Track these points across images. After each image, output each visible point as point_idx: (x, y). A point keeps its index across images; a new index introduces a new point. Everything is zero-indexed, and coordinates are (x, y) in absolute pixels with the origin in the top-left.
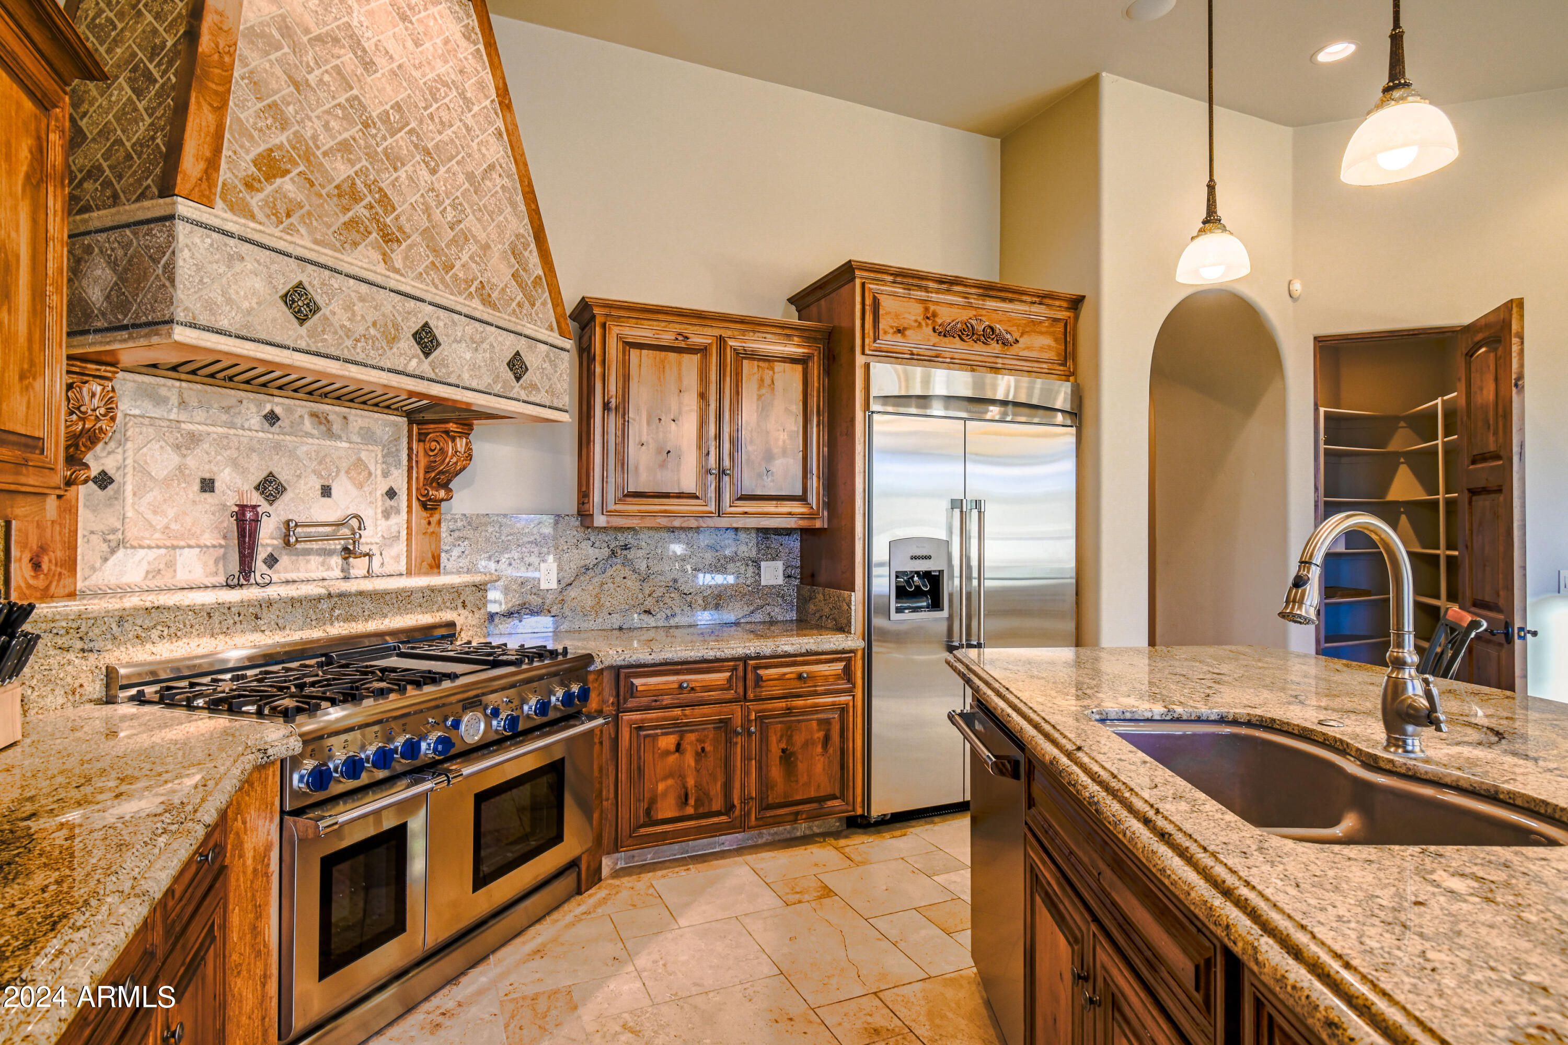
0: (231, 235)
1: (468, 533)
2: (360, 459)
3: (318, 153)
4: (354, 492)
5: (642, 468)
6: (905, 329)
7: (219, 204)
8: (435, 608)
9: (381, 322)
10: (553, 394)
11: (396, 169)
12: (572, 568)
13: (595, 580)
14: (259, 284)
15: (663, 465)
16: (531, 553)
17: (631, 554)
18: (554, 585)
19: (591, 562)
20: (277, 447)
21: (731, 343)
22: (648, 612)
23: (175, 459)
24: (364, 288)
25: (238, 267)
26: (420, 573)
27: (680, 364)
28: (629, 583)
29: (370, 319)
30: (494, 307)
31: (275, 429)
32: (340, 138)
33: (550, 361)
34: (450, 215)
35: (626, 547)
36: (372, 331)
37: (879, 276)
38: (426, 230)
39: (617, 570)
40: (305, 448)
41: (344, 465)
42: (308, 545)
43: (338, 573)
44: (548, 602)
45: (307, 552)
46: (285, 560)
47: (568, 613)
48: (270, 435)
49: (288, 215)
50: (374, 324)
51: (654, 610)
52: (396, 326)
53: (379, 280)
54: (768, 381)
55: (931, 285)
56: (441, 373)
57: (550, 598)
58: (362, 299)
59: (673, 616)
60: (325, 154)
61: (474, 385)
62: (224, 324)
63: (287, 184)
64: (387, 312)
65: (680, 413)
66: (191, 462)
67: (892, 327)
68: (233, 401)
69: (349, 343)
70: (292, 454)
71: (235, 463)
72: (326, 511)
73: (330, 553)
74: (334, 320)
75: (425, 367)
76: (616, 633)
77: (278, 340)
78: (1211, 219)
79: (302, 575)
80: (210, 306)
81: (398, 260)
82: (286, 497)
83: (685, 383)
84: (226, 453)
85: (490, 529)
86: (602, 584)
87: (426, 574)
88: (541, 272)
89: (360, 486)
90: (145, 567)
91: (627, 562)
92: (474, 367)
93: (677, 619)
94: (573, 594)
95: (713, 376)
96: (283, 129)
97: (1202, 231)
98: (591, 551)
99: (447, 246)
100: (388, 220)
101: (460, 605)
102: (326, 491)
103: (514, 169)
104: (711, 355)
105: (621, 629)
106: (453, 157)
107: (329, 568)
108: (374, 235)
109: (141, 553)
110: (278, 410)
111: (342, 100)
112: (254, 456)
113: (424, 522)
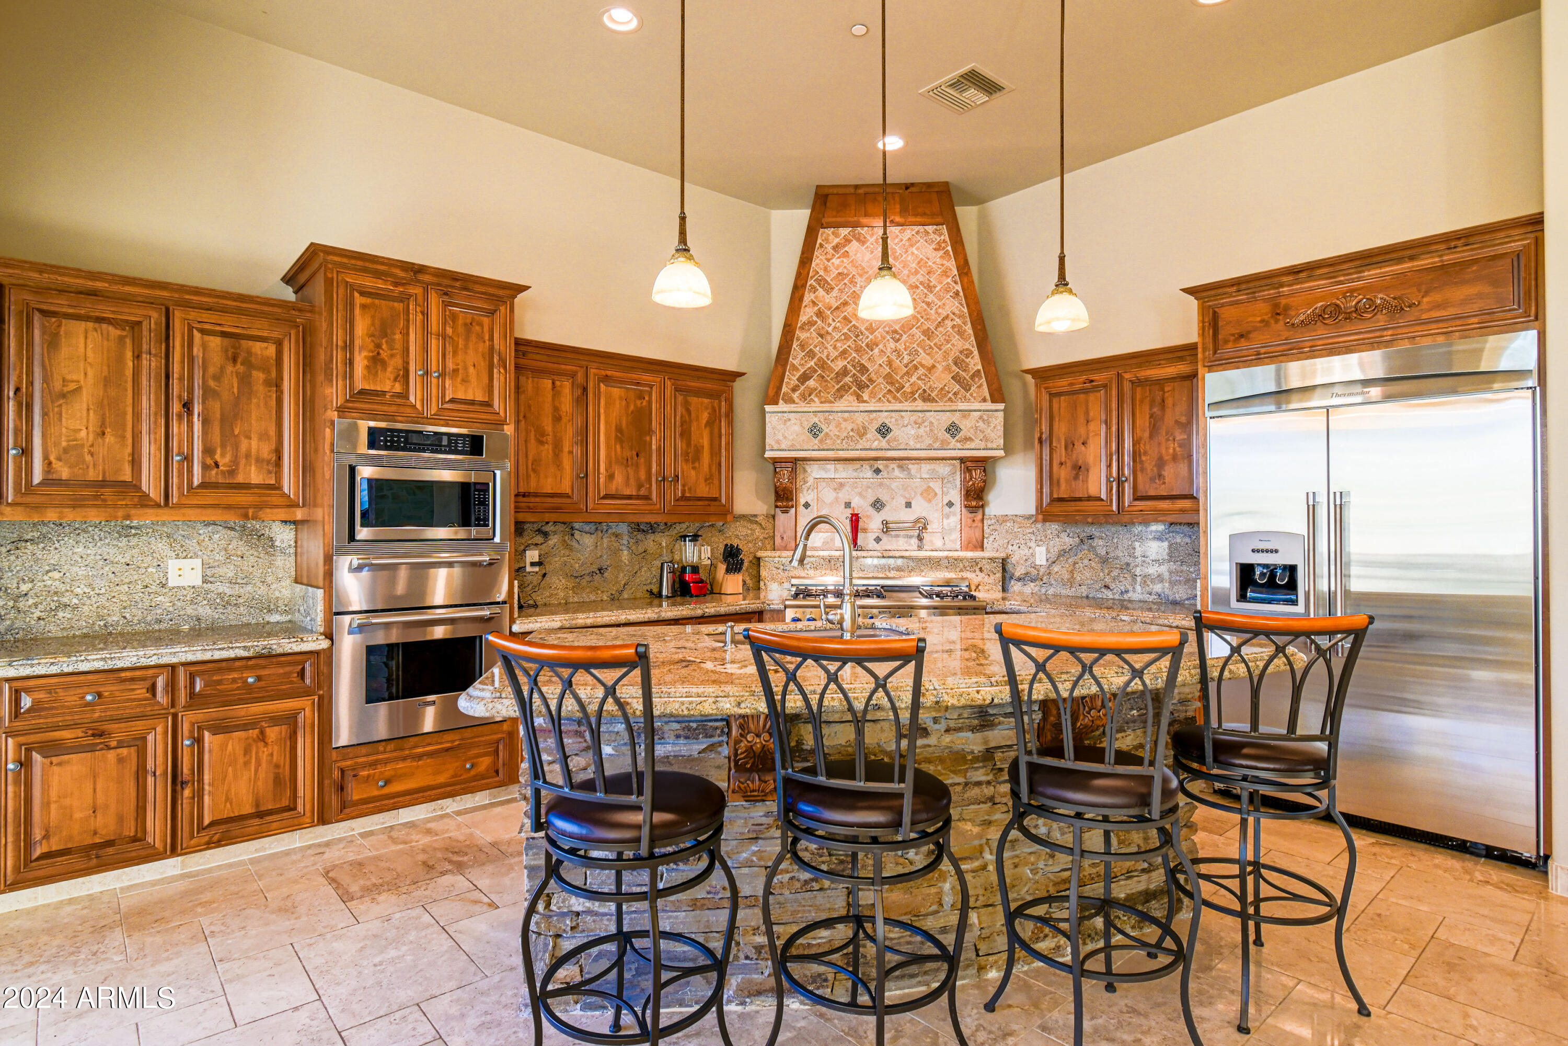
0: (785, 412)
1: (997, 527)
2: (929, 487)
3: (829, 362)
4: (926, 504)
5: (1062, 481)
6: (1249, 332)
7: (781, 401)
8: (958, 570)
9: (856, 428)
10: (987, 440)
11: (872, 350)
12: (1055, 551)
13: (1070, 560)
14: (797, 428)
15: (1076, 477)
16: (1031, 540)
17: (1096, 542)
18: (1044, 562)
19: (1067, 547)
20: (881, 485)
21: (1127, 376)
22: (1107, 587)
23: (834, 495)
24: (846, 415)
25: (788, 423)
26: (967, 549)
27: (1087, 402)
28: (1093, 564)
29: (849, 428)
30: (933, 400)
31: (880, 476)
32: (841, 349)
33: (983, 420)
34: (906, 359)
35: (1091, 537)
36: (851, 434)
37: (1221, 291)
38: (888, 375)
39: (1084, 551)
40: (895, 484)
41: (919, 491)
42: (897, 533)
43: (915, 547)
44: (1041, 573)
45: (897, 536)
46: (885, 538)
47: (1053, 582)
48: (877, 479)
49: (810, 395)
50: (852, 430)
51: (1112, 586)
52: (864, 428)
53: (854, 409)
54: (1158, 399)
55: (1285, 279)
56: (894, 444)
57: (1042, 570)
58: (845, 420)
59: (1127, 592)
60: (832, 361)
61: (918, 446)
62: (783, 447)
63: (811, 383)
64: (859, 422)
65: (1088, 438)
66: (840, 495)
67: (1233, 335)
68: (859, 466)
69: (839, 442)
70: (889, 488)
71: (860, 494)
72: (909, 516)
73: (911, 537)
74: (831, 434)
75: (884, 443)
76: (1084, 600)
77: (805, 448)
78: (1062, 282)
79: (893, 548)
80: (778, 442)
81: (866, 396)
82: (886, 509)
83: (1091, 414)
84: (856, 490)
85: (1008, 524)
86: (1075, 563)
87: (971, 551)
88: (980, 367)
89: (930, 501)
90: (822, 540)
91: (1092, 548)
92: (918, 437)
93: (1129, 595)
94: (1056, 569)
95: (1114, 406)
96: (813, 359)
97: (1053, 294)
98: (1067, 539)
99: (902, 377)
100: (863, 378)
101: (977, 570)
102: (908, 505)
103: (965, 310)
104: (1111, 389)
105: (1087, 597)
106: (913, 326)
107: (910, 545)
108: (854, 388)
109: (821, 534)
110: (881, 467)
111: (845, 331)
112: (870, 490)
113: (970, 521)
